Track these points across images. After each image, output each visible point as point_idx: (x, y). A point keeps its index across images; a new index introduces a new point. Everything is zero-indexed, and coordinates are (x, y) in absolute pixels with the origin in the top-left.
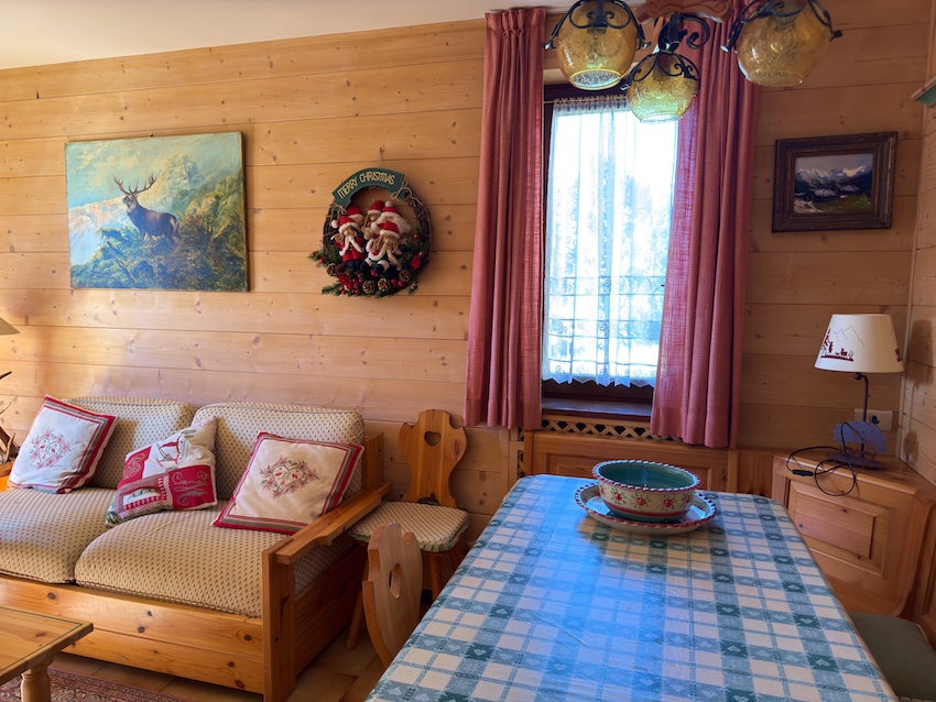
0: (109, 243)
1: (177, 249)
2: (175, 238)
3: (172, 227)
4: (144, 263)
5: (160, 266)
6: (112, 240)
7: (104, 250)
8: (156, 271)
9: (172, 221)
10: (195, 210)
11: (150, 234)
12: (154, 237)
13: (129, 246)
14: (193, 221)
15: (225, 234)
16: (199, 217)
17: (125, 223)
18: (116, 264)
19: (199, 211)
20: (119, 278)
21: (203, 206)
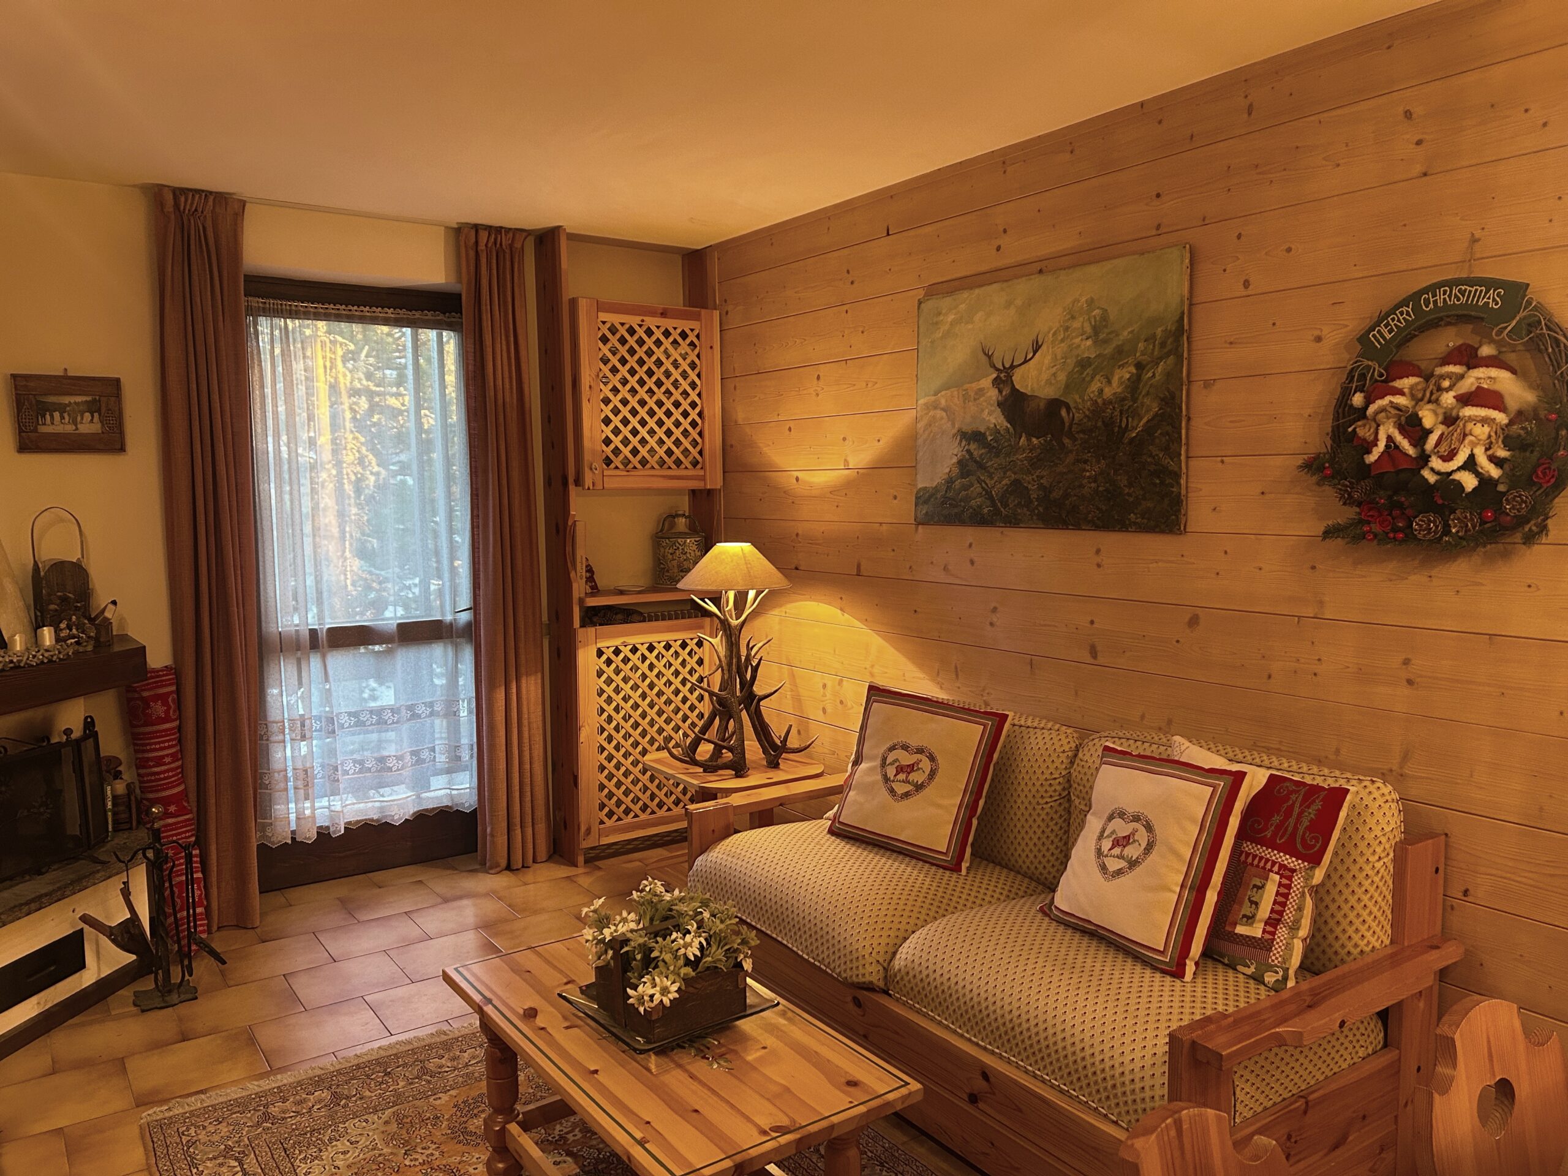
0: (968, 451)
1: (1070, 458)
2: (1066, 441)
3: (1063, 422)
4: (1016, 483)
5: (1041, 487)
6: (973, 447)
7: (961, 463)
8: (1034, 496)
9: (1064, 413)
10: (1101, 391)
11: (1029, 436)
13: (997, 455)
14: (1098, 409)
15: (1149, 430)
16: (1109, 402)
17: (993, 418)
18: (977, 485)
19: (1108, 392)
20: (980, 507)
21: (1115, 381)
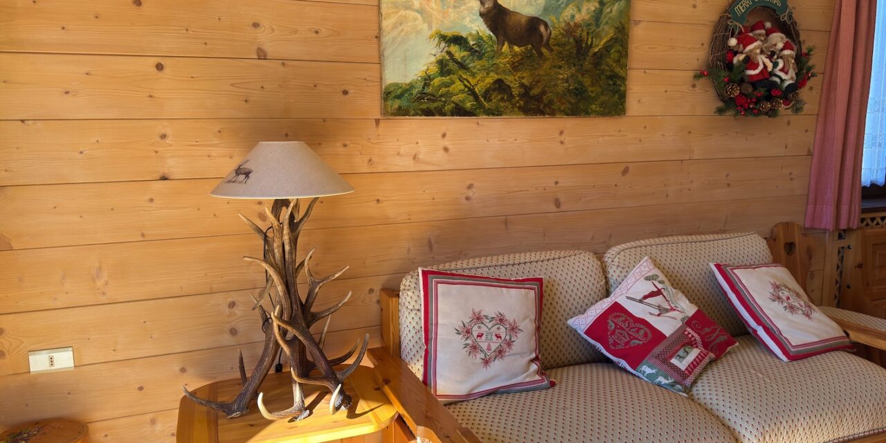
0: (449, 53)
1: (547, 65)
2: (544, 50)
3: (541, 36)
4: (499, 82)
5: (522, 85)
6: (454, 49)
7: (441, 63)
8: (515, 92)
9: (542, 28)
10: (573, 17)
11: (511, 43)
12: (516, 49)
13: (480, 58)
14: (570, 30)
15: (607, 48)
16: (577, 26)
17: (474, 26)
18: (458, 83)
19: (578, 18)
20: (463, 101)
21: (584, 11)
